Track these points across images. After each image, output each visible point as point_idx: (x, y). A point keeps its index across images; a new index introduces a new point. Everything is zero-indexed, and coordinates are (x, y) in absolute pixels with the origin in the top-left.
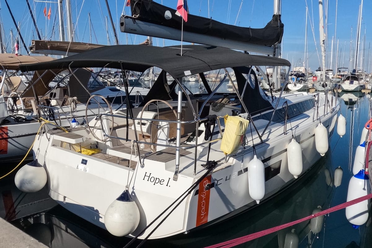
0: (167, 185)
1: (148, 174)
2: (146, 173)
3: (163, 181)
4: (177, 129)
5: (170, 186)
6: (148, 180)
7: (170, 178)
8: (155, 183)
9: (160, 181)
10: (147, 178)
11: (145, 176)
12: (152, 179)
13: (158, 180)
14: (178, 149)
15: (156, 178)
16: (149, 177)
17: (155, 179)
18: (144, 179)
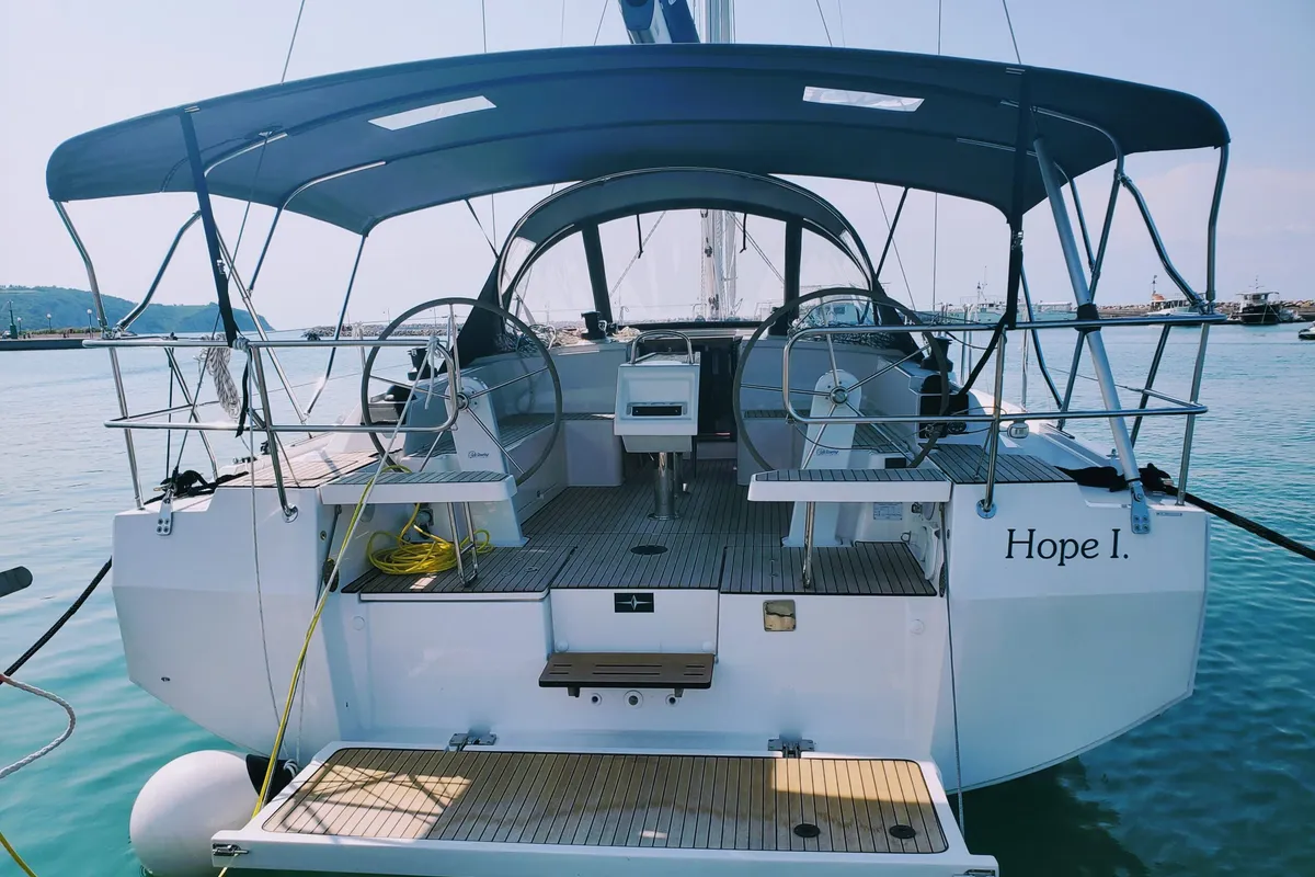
0: (1115, 556)
1: (1019, 536)
2: (1011, 531)
3: (1092, 544)
5: (1126, 556)
6: (1030, 556)
7: (1116, 531)
8: (1065, 560)
9: (1083, 549)
10: (1020, 550)
11: (1011, 542)
12: (1047, 549)
13: (1070, 549)
15: (1062, 541)
16: (1030, 542)
17: (1059, 545)
18: (1010, 556)
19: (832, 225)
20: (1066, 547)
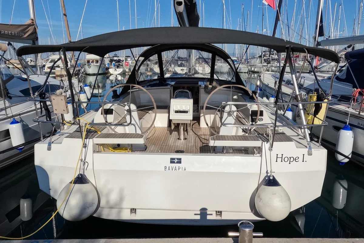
0: (303, 161)
1: (280, 156)
2: (277, 155)
3: (297, 158)
4: (300, 109)
5: (306, 161)
6: (282, 161)
7: (303, 155)
8: (291, 162)
9: (295, 159)
10: (279, 160)
11: (277, 158)
12: (286, 159)
13: (292, 159)
14: (306, 127)
15: (290, 157)
16: (282, 158)
17: (289, 158)
18: (277, 161)
19: (225, 57)
20: (291, 159)
